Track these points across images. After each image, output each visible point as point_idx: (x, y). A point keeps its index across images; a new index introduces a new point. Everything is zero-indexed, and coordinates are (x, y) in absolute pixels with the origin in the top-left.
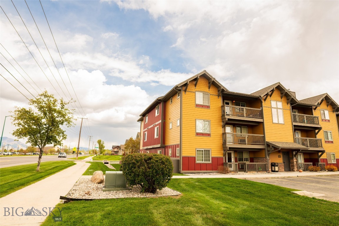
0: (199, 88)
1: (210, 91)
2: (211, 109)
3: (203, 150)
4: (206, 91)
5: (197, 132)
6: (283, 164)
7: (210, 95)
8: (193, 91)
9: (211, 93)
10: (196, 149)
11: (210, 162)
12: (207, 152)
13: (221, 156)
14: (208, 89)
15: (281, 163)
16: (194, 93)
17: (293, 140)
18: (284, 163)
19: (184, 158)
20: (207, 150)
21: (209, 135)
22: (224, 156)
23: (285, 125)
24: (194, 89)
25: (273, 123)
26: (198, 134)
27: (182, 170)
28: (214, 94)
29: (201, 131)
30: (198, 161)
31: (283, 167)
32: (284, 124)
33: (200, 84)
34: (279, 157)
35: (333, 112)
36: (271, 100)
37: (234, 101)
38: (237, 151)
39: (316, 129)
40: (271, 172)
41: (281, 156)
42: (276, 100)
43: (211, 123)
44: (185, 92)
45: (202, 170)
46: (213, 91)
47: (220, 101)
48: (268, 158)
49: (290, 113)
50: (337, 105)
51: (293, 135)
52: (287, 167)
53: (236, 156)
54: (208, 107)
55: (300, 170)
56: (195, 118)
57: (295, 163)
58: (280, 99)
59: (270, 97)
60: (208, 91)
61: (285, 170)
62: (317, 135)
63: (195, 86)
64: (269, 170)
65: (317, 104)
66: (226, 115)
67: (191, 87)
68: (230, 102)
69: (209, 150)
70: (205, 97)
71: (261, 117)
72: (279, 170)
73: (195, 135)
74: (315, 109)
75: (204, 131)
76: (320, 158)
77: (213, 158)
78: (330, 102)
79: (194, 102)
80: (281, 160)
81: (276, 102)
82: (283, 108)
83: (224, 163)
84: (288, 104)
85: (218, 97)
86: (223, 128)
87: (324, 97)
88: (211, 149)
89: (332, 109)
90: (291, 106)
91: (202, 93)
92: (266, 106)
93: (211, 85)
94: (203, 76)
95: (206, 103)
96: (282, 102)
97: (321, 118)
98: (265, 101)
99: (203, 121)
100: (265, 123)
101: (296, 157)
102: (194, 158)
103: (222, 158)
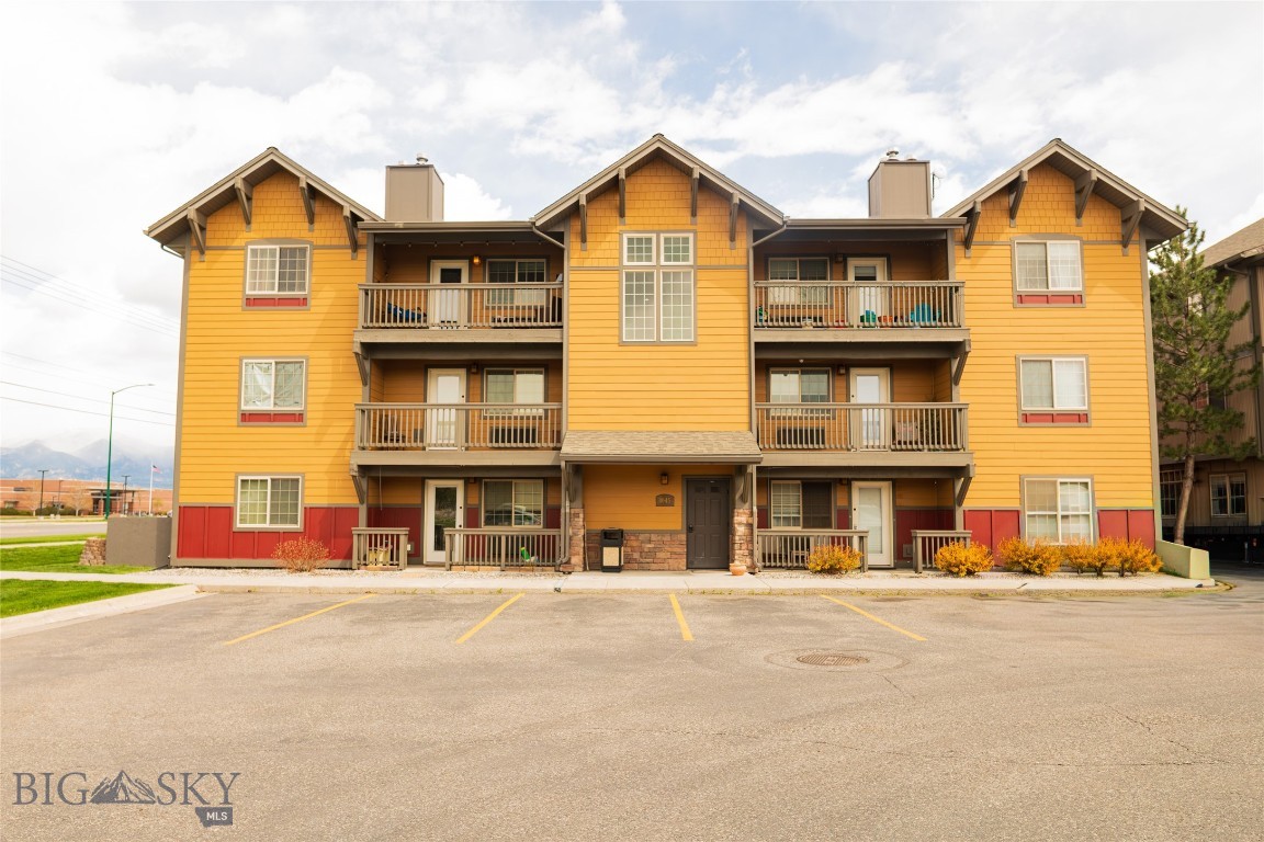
0: (263, 226)
1: (316, 233)
2: (313, 310)
3: (268, 478)
4: (295, 235)
5: (243, 407)
6: (683, 537)
7: (315, 247)
8: (237, 243)
9: (320, 242)
10: (237, 477)
11: (298, 526)
12: (286, 488)
13: (350, 500)
14: (306, 225)
15: (672, 533)
16: (242, 252)
17: (746, 419)
18: (690, 530)
19: (185, 511)
20: (287, 480)
21: (298, 418)
22: (362, 502)
23: (699, 347)
24: (240, 234)
25: (622, 344)
26: (249, 418)
27: (178, 556)
28: (335, 242)
29: (267, 406)
30: (242, 521)
31: (678, 550)
32: (693, 344)
33: (263, 210)
34: (664, 501)
35: (1125, 246)
36: (620, 234)
37: (476, 261)
38: (477, 480)
39: (956, 350)
40: (585, 570)
41: (672, 498)
42: (656, 228)
43: (311, 369)
44: (202, 253)
45: (258, 557)
46: (329, 231)
47: (360, 268)
48: (566, 507)
49: (744, 284)
50: (1135, 198)
51: (746, 395)
52: (712, 551)
53: (473, 501)
54: (303, 302)
55: (739, 564)
56: (238, 354)
57: (740, 530)
58: (685, 216)
59: (622, 215)
60: (305, 234)
61: (692, 563)
62: (957, 383)
63: (248, 222)
64: (568, 562)
65: (956, 216)
66: (361, 329)
67: (226, 228)
68: (463, 265)
69: (297, 480)
70: (292, 262)
71: (560, 319)
72: (654, 566)
73: (235, 423)
74: (967, 243)
75: (275, 404)
76: (960, 505)
77: (309, 511)
78: (1089, 189)
79: (240, 287)
80: (672, 518)
81: (654, 236)
82: (700, 263)
83: (362, 528)
84: (732, 239)
85: (350, 251)
86: (365, 384)
87: (1026, 169)
88: (303, 474)
89: (1119, 229)
90: (755, 248)
91: (277, 247)
92: (588, 263)
93: (317, 207)
94: (272, 172)
95: (292, 287)
96: (695, 232)
97: (1009, 291)
98: (584, 240)
99: (273, 361)
100: (572, 348)
101: (747, 505)
102: (228, 512)
103: (355, 511)
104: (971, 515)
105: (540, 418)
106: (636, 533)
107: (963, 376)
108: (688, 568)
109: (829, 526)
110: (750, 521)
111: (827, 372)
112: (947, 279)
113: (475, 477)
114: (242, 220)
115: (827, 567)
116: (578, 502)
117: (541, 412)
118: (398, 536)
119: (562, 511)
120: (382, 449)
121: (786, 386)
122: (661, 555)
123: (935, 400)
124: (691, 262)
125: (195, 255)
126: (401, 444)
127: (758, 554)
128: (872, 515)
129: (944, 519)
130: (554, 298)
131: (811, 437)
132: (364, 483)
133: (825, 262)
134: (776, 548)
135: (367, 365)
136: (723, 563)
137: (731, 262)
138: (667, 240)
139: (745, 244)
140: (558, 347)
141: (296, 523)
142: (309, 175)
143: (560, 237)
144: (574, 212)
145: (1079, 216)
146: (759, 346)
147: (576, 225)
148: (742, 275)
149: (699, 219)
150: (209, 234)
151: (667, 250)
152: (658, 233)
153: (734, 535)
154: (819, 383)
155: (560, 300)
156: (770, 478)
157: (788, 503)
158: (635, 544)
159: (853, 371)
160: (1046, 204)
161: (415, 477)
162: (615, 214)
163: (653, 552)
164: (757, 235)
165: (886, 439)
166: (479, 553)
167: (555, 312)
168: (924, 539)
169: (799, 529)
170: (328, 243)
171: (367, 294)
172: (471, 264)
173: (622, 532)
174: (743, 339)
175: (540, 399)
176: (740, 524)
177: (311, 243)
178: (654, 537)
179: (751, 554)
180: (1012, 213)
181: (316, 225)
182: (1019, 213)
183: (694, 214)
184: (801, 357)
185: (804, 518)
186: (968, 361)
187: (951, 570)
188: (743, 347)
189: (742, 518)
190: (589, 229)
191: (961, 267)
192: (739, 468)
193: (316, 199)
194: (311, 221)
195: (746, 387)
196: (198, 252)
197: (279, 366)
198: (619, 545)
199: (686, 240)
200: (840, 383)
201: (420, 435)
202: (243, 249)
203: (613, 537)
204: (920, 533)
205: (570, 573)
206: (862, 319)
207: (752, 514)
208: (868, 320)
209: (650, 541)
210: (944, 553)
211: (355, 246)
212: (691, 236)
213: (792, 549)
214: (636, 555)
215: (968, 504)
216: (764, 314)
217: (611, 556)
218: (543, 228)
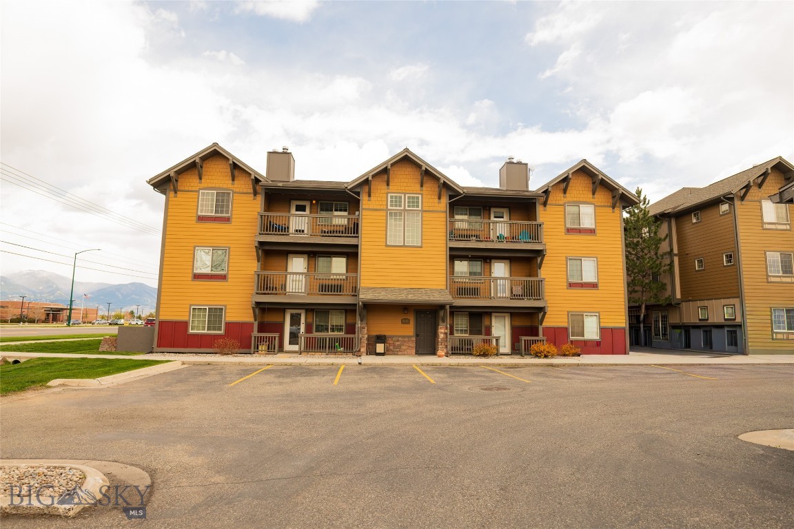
0: (208, 181)
1: (235, 186)
2: (233, 224)
3: (207, 307)
4: (225, 186)
5: (195, 271)
6: (414, 339)
7: (235, 193)
8: (194, 189)
9: (237, 190)
10: (190, 307)
11: (222, 332)
12: (215, 314)
13: (250, 319)
14: (231, 181)
15: (409, 337)
17: (445, 283)
18: (417, 336)
19: (162, 323)
20: (217, 309)
21: (223, 278)
22: (255, 320)
23: (423, 249)
24: (196, 185)
25: (387, 246)
26: (198, 277)
27: (158, 347)
28: (246, 191)
29: (207, 271)
30: (192, 329)
31: (411, 345)
32: (421, 247)
33: (208, 173)
34: (406, 322)
35: (613, 208)
36: (387, 194)
37: (314, 202)
38: (312, 310)
39: (540, 253)
40: (367, 354)
41: (409, 320)
42: (404, 191)
43: (231, 253)
44: (176, 193)
45: (200, 347)
46: (243, 185)
47: (258, 204)
48: (359, 324)
49: (445, 219)
50: (617, 187)
51: (445, 272)
52: (427, 346)
53: (310, 320)
54: (227, 220)
55: (440, 352)
56: (195, 244)
57: (441, 336)
58: (418, 187)
59: (388, 185)
60: (230, 186)
61: (418, 351)
62: (540, 268)
63: (201, 179)
64: (359, 351)
65: (540, 192)
66: (258, 234)
67: (190, 182)
68: (307, 204)
69: (222, 309)
70: (222, 200)
71: (357, 233)
72: (400, 353)
73: (190, 279)
74: (545, 204)
75: (212, 270)
76: (541, 324)
77: (228, 324)
78: (598, 182)
79: (195, 211)
80: (409, 330)
81: (403, 195)
82: (424, 209)
83: (255, 333)
84: (439, 198)
85: (253, 195)
86: (258, 261)
87: (571, 172)
88: (225, 306)
89: (611, 200)
90: (450, 203)
91: (215, 192)
92: (371, 207)
93: (236, 173)
94: (215, 154)
95: (222, 212)
96: (422, 195)
97: (563, 227)
98: (369, 196)
99: (211, 249)
100: (363, 247)
101: (445, 324)
102: (185, 324)
103: (251, 325)
104: (546, 330)
105: (344, 280)
106: (392, 337)
107: (543, 265)
108: (416, 354)
109: (481, 334)
110: (446, 331)
111: (481, 261)
112: (536, 221)
113: (310, 309)
114: (197, 177)
115: (482, 353)
116: (364, 322)
117: (344, 277)
118: (275, 337)
119: (357, 326)
120: (265, 294)
121: (462, 267)
122: (403, 347)
123: (530, 276)
124: (420, 208)
125: (172, 194)
126: (274, 292)
127: (449, 347)
128: (501, 330)
129: (533, 331)
130: (354, 223)
131: (474, 292)
132: (257, 311)
133: (480, 209)
134: (457, 344)
135: (260, 252)
136: (433, 352)
137: (439, 209)
138: (409, 198)
139: (445, 201)
140: (356, 246)
141: (221, 330)
142: (234, 157)
143: (358, 194)
144: (365, 183)
145: (594, 194)
146: (451, 249)
147: (366, 188)
148: (443, 215)
149: (424, 188)
150: (179, 184)
151: (409, 202)
152: (405, 194)
153: (438, 338)
154: (477, 267)
155: (357, 224)
156: (455, 311)
157: (462, 323)
158: (391, 342)
159: (493, 261)
160: (580, 188)
161: (281, 308)
162: (385, 184)
163: (399, 347)
164: (451, 197)
165: (507, 294)
166: (313, 346)
167: (355, 229)
168: (525, 340)
169: (467, 335)
170: (241, 191)
171: (262, 217)
172: (311, 204)
173: (385, 336)
174: (445, 245)
175: (344, 271)
176: (441, 333)
177: (233, 191)
178: (400, 339)
179: (446, 347)
180: (565, 191)
181: (236, 182)
182: (568, 192)
183: (422, 186)
184: (470, 254)
185: (470, 330)
186: (545, 258)
187: (537, 355)
188: (445, 249)
189: (442, 331)
190: (372, 191)
191: (543, 215)
192: (442, 307)
193: (237, 169)
194: (233, 180)
195: (445, 268)
196: (173, 192)
197: (214, 251)
198: (384, 343)
199: (418, 198)
200: (487, 266)
201: (284, 287)
202: (198, 192)
203: (381, 339)
204: (524, 338)
205: (360, 356)
206: (498, 237)
207: (447, 328)
208: (501, 238)
209: (398, 341)
210: (534, 347)
211: (255, 193)
212: (420, 196)
213: (465, 345)
214: (391, 348)
215: (545, 324)
216: (453, 234)
217: (380, 348)
218: (350, 190)
